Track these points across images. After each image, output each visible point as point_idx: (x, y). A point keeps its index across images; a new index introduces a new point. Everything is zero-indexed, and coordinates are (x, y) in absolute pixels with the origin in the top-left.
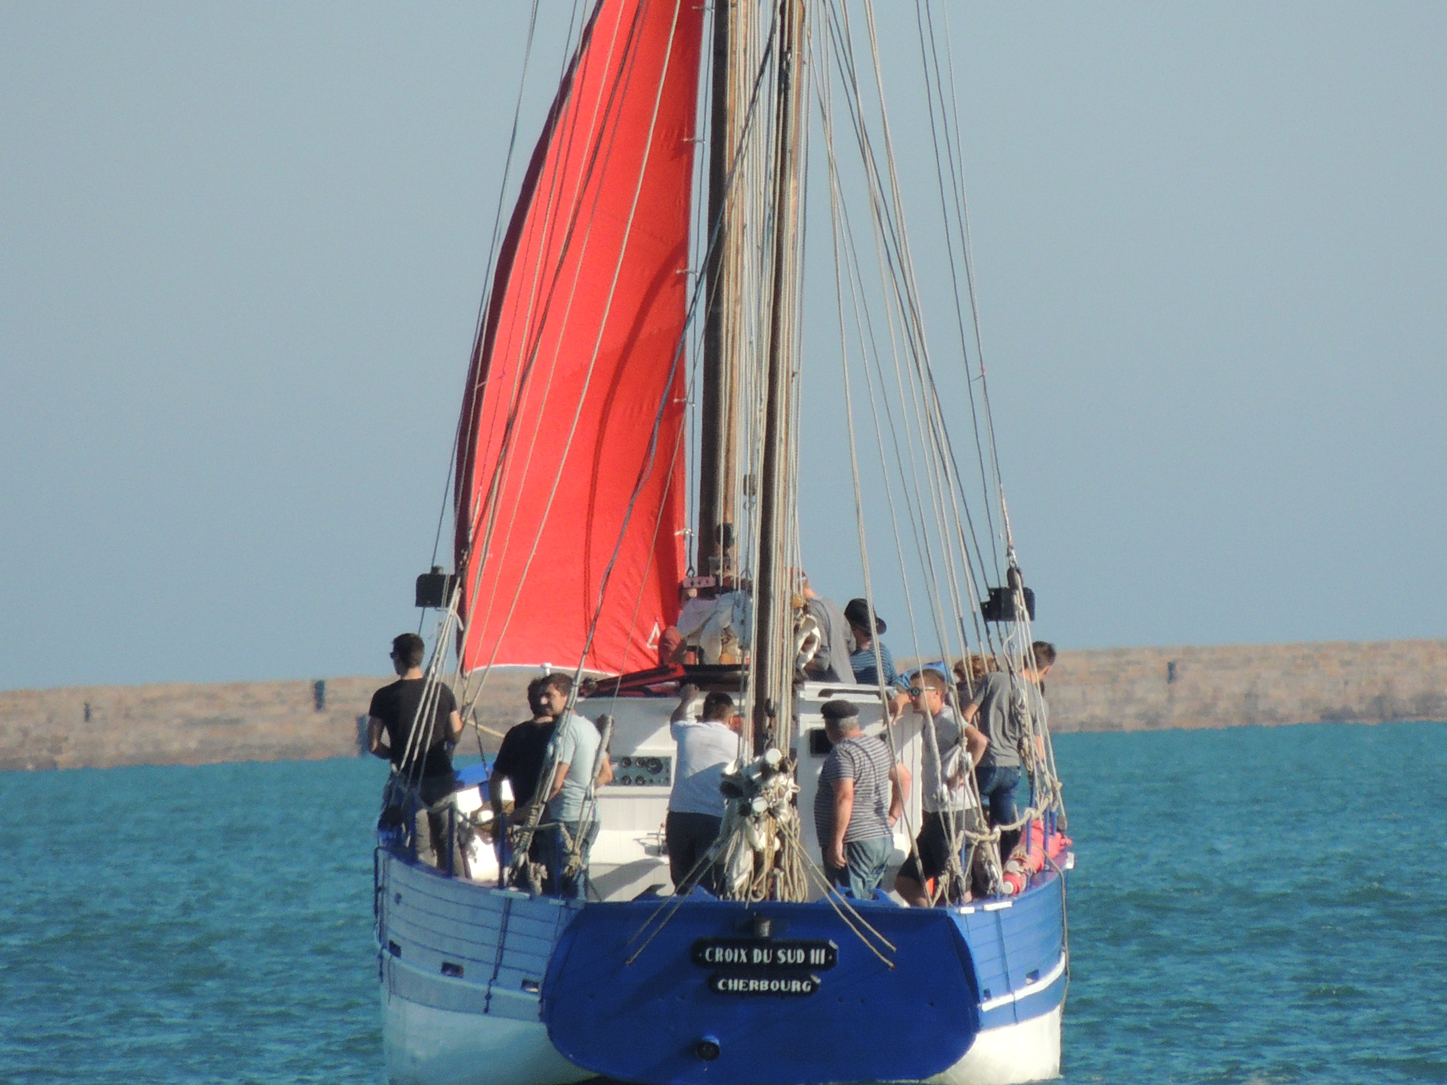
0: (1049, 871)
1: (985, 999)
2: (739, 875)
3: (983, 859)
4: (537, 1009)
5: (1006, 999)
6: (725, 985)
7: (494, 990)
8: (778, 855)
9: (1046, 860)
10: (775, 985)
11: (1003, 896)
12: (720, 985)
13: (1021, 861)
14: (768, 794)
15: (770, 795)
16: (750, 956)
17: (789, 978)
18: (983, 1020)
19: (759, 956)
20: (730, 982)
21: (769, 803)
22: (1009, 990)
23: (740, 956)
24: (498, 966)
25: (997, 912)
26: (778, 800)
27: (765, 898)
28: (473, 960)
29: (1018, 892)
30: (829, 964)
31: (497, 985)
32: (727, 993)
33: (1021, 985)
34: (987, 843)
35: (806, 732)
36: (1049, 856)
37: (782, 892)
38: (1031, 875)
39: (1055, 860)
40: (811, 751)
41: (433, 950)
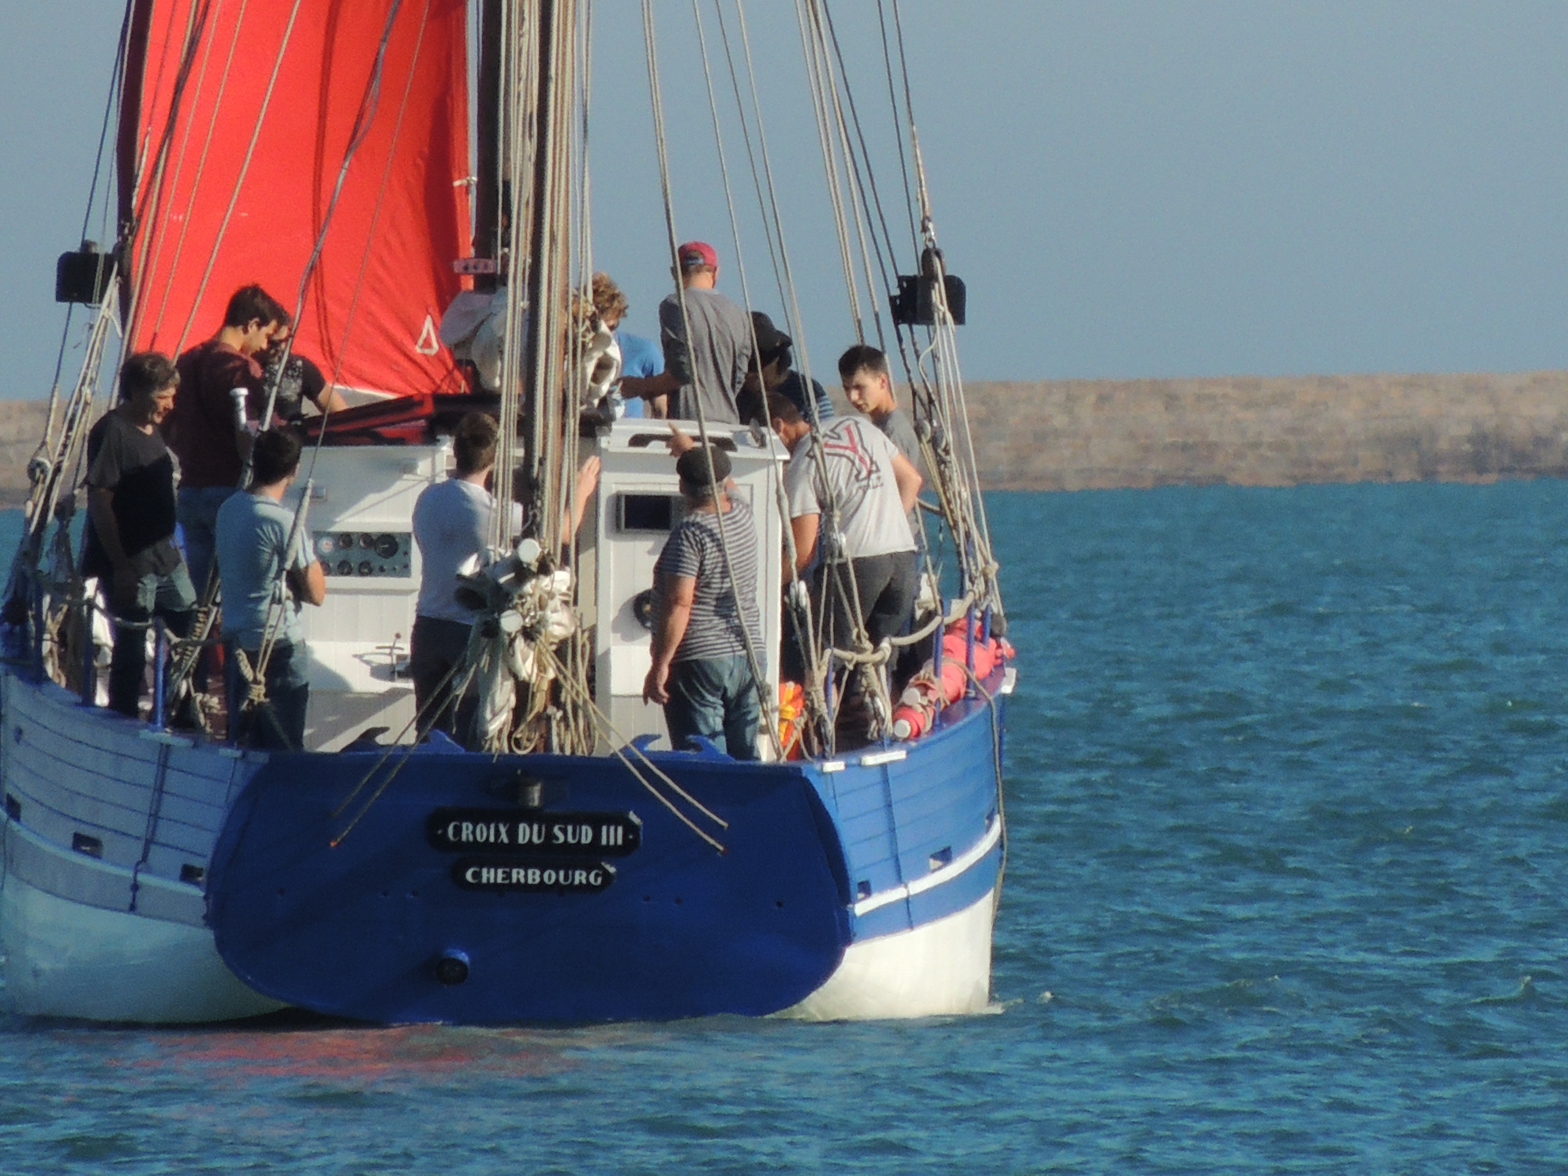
0: (975, 699)
1: (861, 896)
2: (495, 715)
3: (863, 689)
4: (202, 908)
5: (897, 894)
6: (477, 875)
7: (141, 877)
8: (556, 687)
9: (968, 683)
10: (550, 877)
11: (894, 741)
12: (469, 876)
13: (925, 688)
14: (523, 604)
15: (527, 606)
16: (513, 833)
17: (570, 867)
18: (856, 927)
19: (526, 833)
20: (485, 871)
21: (524, 617)
22: (900, 880)
23: (497, 833)
24: (149, 842)
25: (883, 767)
26: (539, 613)
27: (534, 750)
28: (116, 832)
29: (919, 733)
30: (629, 845)
31: (149, 871)
32: (479, 887)
33: (922, 872)
34: (869, 665)
35: (609, 499)
36: (973, 676)
37: (560, 740)
38: (943, 705)
39: (983, 681)
40: (618, 526)
41: (62, 814)
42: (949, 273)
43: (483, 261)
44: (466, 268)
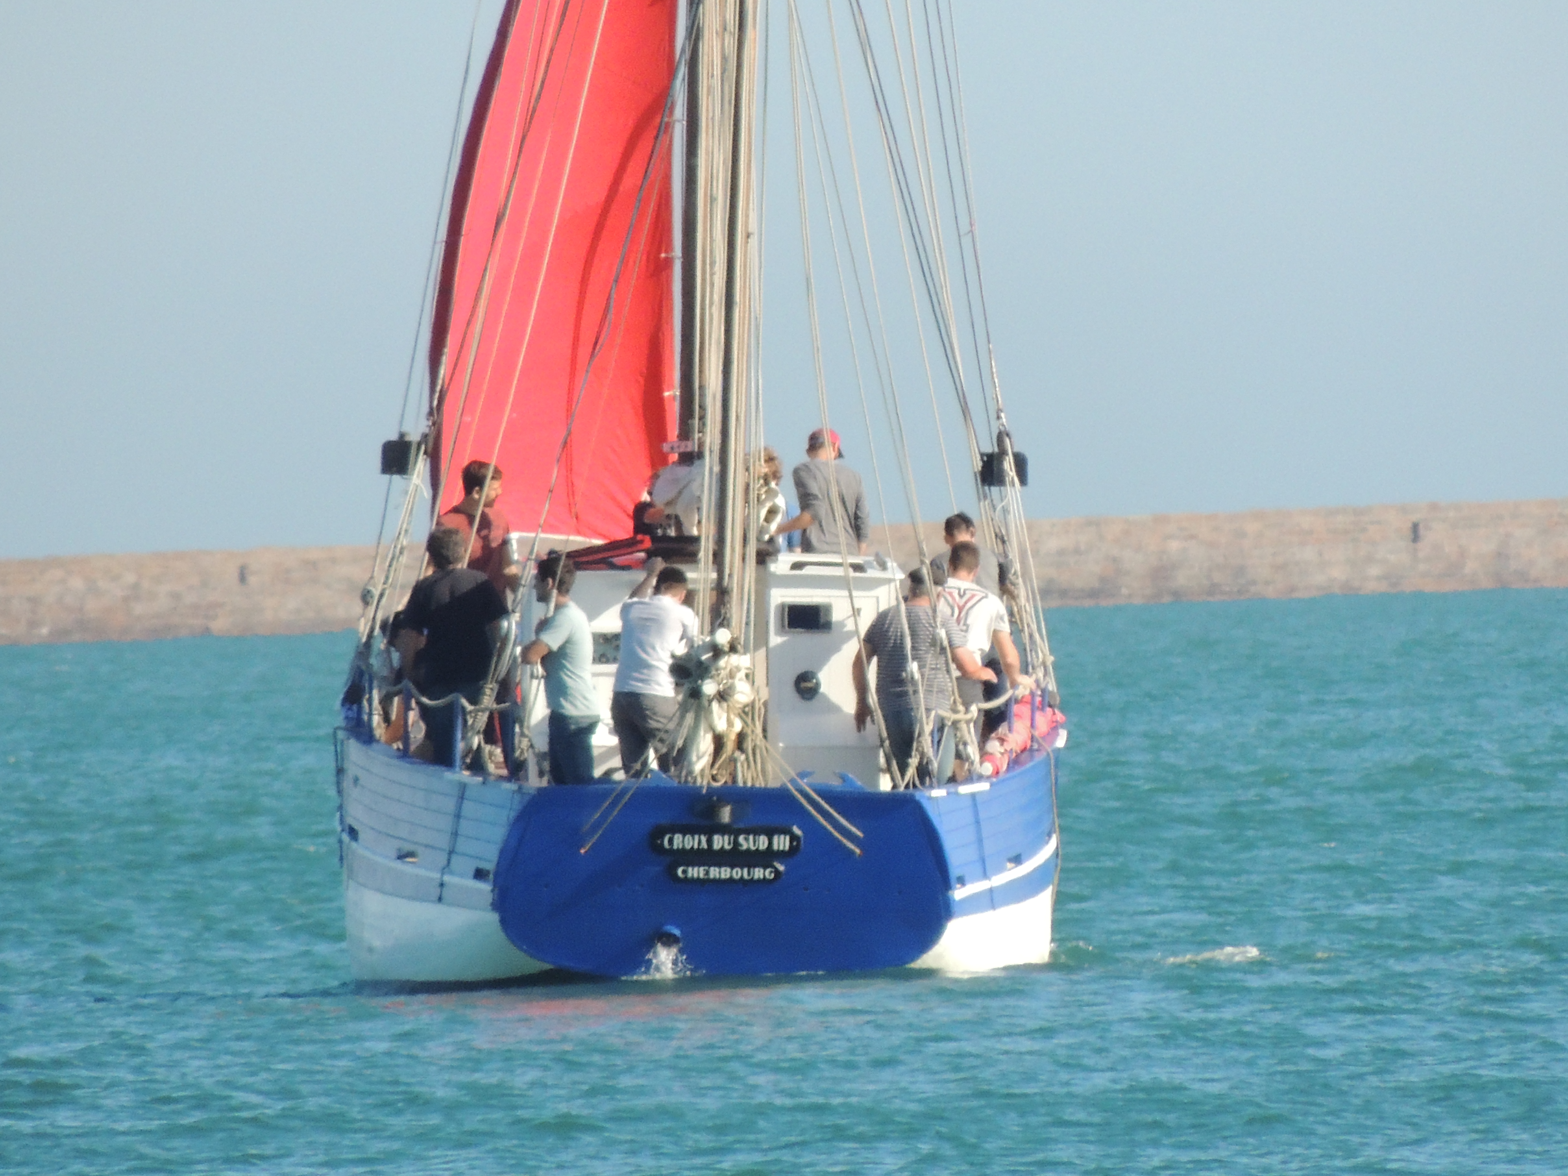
0: (1037, 750)
1: (958, 886)
2: (699, 758)
4: (489, 898)
5: (983, 886)
6: (684, 872)
7: (447, 878)
8: (741, 738)
9: (1032, 738)
10: (737, 873)
11: (980, 778)
12: (679, 873)
13: (1002, 741)
14: (719, 675)
15: (721, 676)
16: (710, 842)
17: (751, 865)
18: (955, 909)
19: (720, 842)
20: (690, 869)
21: (719, 684)
22: (985, 875)
23: (700, 842)
24: (451, 852)
25: (973, 796)
26: (730, 681)
27: (726, 782)
28: (427, 846)
29: (997, 773)
30: (793, 850)
31: (451, 873)
32: (687, 881)
33: (1000, 869)
34: (963, 722)
35: (777, 607)
36: (1036, 734)
37: (743, 776)
38: (1014, 754)
39: (1043, 738)
40: (783, 626)
41: (389, 835)
42: (1016, 450)
43: (683, 443)
44: (672, 448)
